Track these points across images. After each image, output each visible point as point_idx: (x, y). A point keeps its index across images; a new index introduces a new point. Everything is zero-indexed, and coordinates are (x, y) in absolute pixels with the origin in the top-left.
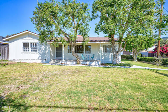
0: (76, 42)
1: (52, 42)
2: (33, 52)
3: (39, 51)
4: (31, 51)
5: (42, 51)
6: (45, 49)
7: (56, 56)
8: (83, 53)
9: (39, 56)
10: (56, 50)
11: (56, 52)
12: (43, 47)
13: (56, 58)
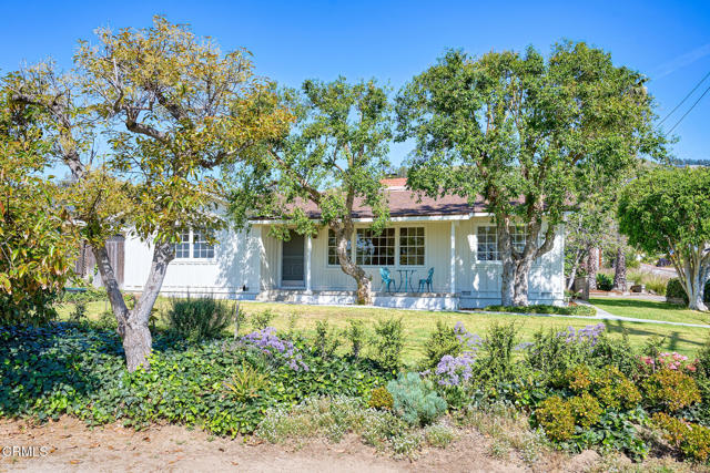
0: (354, 220)
1: (266, 222)
2: (200, 259)
3: (220, 254)
4: (196, 256)
5: (232, 257)
6: (242, 248)
7: (283, 279)
8: (391, 262)
9: (221, 275)
10: (284, 253)
11: (284, 261)
12: (234, 241)
13: (282, 285)
